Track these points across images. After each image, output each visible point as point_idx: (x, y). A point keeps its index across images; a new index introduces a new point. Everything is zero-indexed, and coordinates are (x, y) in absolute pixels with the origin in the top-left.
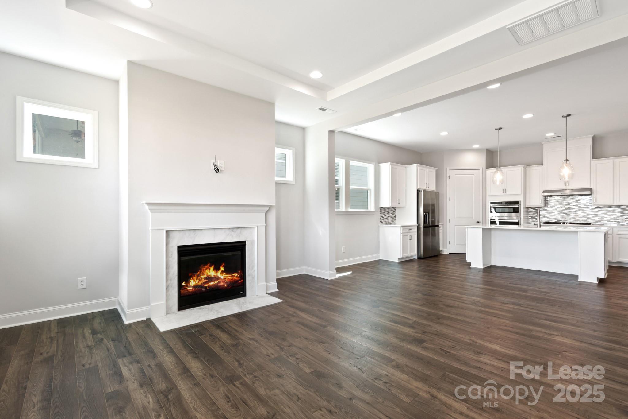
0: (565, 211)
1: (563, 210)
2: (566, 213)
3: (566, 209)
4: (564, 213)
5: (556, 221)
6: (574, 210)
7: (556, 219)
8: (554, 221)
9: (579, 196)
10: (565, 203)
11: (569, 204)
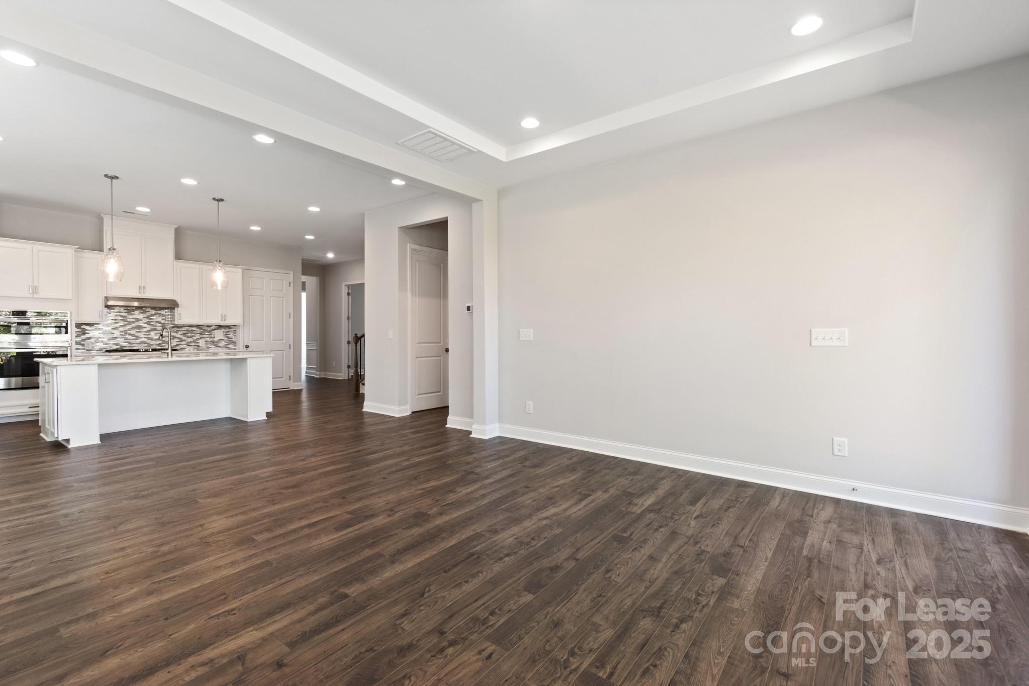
0: (133, 332)
1: (129, 330)
2: (133, 335)
3: (133, 328)
4: (130, 334)
5: (118, 347)
6: (145, 330)
7: (117, 344)
8: (115, 347)
9: (151, 309)
10: (130, 318)
11: (137, 320)
